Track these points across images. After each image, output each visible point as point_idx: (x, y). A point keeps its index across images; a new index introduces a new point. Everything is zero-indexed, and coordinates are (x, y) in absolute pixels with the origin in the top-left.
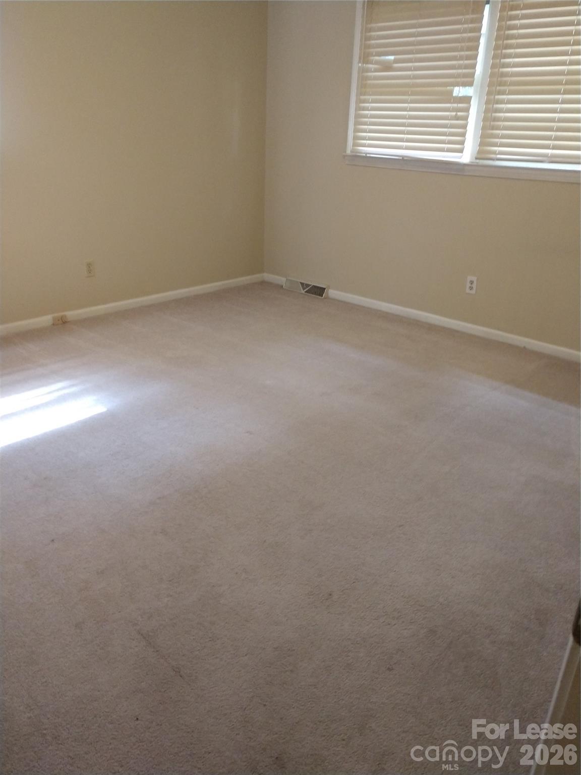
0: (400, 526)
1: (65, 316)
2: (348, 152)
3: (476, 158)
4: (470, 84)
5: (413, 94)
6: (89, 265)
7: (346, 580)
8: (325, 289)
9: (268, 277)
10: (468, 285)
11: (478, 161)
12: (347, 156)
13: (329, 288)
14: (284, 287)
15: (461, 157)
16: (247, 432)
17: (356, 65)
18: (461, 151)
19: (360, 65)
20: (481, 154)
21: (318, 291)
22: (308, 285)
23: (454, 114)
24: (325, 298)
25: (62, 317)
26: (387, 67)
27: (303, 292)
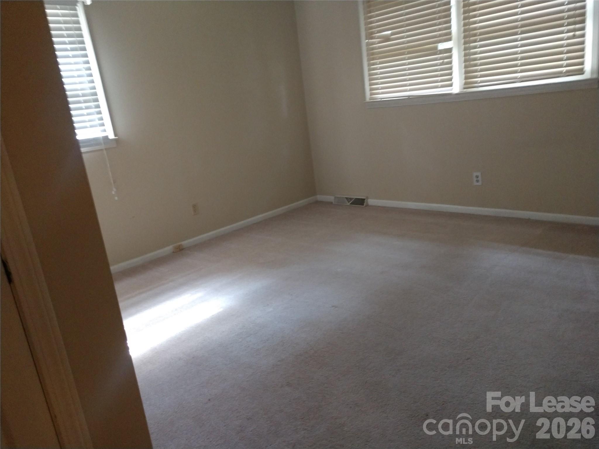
0: (468, 359)
1: (181, 245)
2: (368, 100)
3: (464, 88)
4: (450, 39)
5: (409, 53)
6: (194, 206)
7: (436, 403)
8: (364, 199)
9: (320, 198)
10: (475, 179)
11: (465, 90)
12: (366, 102)
13: (368, 199)
14: (334, 203)
15: (452, 90)
16: (333, 307)
17: (364, 42)
18: (451, 85)
19: (367, 41)
20: (467, 85)
21: (360, 202)
22: (351, 199)
23: (441, 61)
24: (366, 206)
25: (180, 246)
26: (387, 39)
27: (349, 204)
